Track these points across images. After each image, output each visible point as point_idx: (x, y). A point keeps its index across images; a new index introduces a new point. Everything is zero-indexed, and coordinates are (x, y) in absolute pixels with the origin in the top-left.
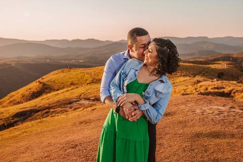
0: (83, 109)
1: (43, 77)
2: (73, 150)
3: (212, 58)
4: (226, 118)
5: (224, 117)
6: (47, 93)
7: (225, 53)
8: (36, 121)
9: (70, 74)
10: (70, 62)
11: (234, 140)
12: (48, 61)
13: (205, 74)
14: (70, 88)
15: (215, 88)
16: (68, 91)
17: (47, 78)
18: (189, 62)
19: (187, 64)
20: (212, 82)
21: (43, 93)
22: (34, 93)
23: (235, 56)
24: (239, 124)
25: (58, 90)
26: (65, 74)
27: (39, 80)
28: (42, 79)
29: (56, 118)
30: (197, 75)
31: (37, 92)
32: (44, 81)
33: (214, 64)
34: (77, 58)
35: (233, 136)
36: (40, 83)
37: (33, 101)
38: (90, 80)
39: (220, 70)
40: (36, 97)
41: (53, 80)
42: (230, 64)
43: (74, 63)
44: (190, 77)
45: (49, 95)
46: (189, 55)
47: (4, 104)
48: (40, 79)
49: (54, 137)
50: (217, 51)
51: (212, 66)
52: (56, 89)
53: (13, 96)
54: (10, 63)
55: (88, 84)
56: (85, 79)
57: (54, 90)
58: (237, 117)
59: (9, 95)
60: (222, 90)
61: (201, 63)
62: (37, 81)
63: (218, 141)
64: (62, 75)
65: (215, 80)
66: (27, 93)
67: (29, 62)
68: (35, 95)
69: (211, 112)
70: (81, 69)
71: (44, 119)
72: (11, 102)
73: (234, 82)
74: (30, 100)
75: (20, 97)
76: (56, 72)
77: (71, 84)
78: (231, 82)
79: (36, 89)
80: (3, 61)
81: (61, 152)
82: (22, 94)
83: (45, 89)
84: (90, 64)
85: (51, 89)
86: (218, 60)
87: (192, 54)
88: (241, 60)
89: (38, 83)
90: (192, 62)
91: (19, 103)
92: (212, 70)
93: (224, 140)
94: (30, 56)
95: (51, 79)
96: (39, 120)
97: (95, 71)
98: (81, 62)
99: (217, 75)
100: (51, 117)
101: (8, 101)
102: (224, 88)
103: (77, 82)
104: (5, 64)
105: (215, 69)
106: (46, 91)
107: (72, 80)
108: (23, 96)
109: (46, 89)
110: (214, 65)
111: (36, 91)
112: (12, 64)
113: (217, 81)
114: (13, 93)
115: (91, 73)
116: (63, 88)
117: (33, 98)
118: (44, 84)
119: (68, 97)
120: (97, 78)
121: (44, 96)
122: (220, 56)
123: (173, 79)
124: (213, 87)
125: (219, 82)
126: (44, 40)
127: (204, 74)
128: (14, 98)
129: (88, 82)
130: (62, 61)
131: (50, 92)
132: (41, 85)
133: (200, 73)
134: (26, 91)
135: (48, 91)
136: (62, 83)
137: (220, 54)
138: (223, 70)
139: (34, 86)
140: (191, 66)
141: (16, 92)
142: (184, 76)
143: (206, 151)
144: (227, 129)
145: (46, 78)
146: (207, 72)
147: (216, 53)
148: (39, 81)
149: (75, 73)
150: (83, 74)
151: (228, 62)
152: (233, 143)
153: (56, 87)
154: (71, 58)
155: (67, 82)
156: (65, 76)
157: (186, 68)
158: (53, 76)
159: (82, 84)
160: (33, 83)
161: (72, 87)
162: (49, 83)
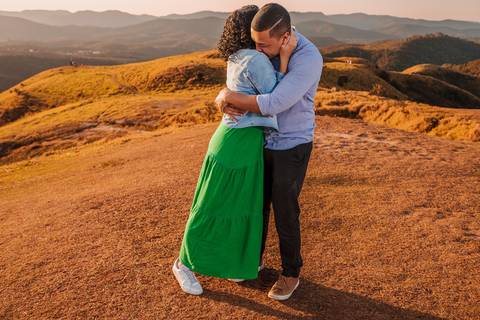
0: (106, 141)
1: (23, 83)
2: (96, 211)
3: (330, 52)
4: (354, 152)
5: (350, 150)
6: (33, 111)
7: (352, 42)
8: (19, 163)
9: (77, 77)
10: (75, 54)
11: (366, 188)
12: (31, 51)
14: (78, 104)
15: (333, 103)
16: (73, 108)
17: (33, 84)
20: (329, 92)
21: (26, 111)
22: (7, 112)
23: (367, 48)
24: (373, 162)
25: (53, 107)
26: (66, 77)
27: (15, 87)
28: (23, 85)
29: (56, 157)
31: (15, 110)
32: (27, 88)
33: (333, 61)
34: (88, 47)
35: (363, 181)
36: (19, 93)
37: (7, 126)
38: (115, 87)
39: (342, 72)
40: (13, 120)
41: (44, 87)
42: (359, 62)
43: (83, 57)
45: (39, 116)
48: (18, 86)
49: (57, 190)
50: (339, 39)
51: (330, 66)
52: (51, 105)
55: (110, 95)
56: (105, 87)
57: (47, 106)
58: (370, 150)
60: (344, 107)
62: (12, 89)
63: (340, 189)
64: (61, 78)
65: (334, 89)
68: (10, 116)
69: (329, 143)
70: (98, 67)
71: (34, 160)
73: (365, 93)
74: (1, 125)
76: (48, 72)
77: (80, 95)
78: (360, 93)
79: (12, 105)
81: (73, 216)
83: (29, 105)
84: (112, 59)
85: (40, 105)
86: (339, 54)
88: (377, 55)
89: (14, 94)
92: (329, 73)
93: (350, 189)
95: (40, 86)
96: (25, 162)
97: (123, 73)
98: (95, 55)
99: (336, 80)
100: (47, 155)
102: (347, 103)
103: (90, 92)
105: (334, 70)
106: (30, 107)
107: (80, 88)
109: (32, 105)
110: (333, 63)
111: (11, 108)
113: (338, 90)
115: (116, 75)
116: (64, 102)
117: (7, 122)
118: (27, 96)
119: (74, 119)
120: (127, 84)
121: (28, 118)
122: (342, 48)
124: (330, 101)
125: (340, 93)
126: (20, 10)
129: (111, 91)
130: (60, 53)
131: (38, 111)
132: (21, 96)
135: (34, 108)
136: (63, 94)
137: (343, 45)
138: (348, 71)
139: (7, 98)
143: (321, 206)
144: (354, 171)
145: (31, 83)
147: (337, 42)
148: (16, 90)
149: (85, 76)
150: (101, 78)
151: (355, 59)
152: (363, 192)
153: (50, 101)
154: (76, 46)
155: (71, 91)
156: (66, 81)
158: (42, 81)
159: (99, 96)
160: (4, 93)
161: (82, 101)
162: (35, 94)
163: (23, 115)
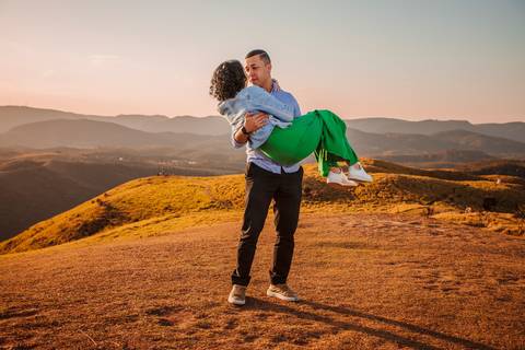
1: (108, 192)
3: (478, 169)
6: (113, 225)
7: (509, 157)
9: (166, 188)
10: (169, 164)
12: (121, 159)
13: (456, 199)
14: (163, 218)
16: (158, 222)
17: (115, 195)
18: (423, 173)
19: (419, 177)
20: (462, 213)
21: (106, 225)
22: (86, 225)
25: (137, 220)
26: (154, 188)
27: (99, 197)
28: (106, 195)
30: (438, 200)
31: (93, 223)
32: (110, 199)
33: (479, 179)
34: (183, 156)
36: (102, 204)
38: (207, 200)
39: (489, 193)
40: (90, 235)
41: (128, 198)
42: (513, 181)
43: (177, 167)
44: (420, 203)
45: (119, 229)
46: (426, 158)
47: (22, 246)
48: (101, 197)
50: (492, 154)
51: (473, 184)
52: (133, 218)
53: (42, 228)
54: (39, 161)
55: (201, 209)
56: (196, 200)
57: (130, 219)
59: (33, 227)
61: (449, 176)
62: (95, 199)
64: (149, 188)
65: (470, 209)
66: (71, 225)
67: (82, 161)
68: (89, 229)
70: (189, 178)
72: (35, 241)
73: (509, 216)
74: (77, 238)
75: (56, 232)
76: (136, 182)
77: (166, 208)
79: (92, 217)
80: (26, 156)
82: (60, 227)
83: (111, 217)
84: (210, 170)
85: (122, 218)
86: (491, 171)
87: (434, 157)
89: (96, 204)
90: (430, 174)
91: (52, 244)
92: (472, 193)
94: (84, 146)
95: (124, 197)
97: (218, 185)
98: (191, 166)
99: (481, 202)
101: (32, 239)
103: (178, 205)
104: (28, 163)
105: (478, 190)
106: (111, 220)
107: (168, 200)
108: (63, 231)
109: (113, 217)
110: (478, 182)
111: (91, 220)
112: (43, 163)
113: (473, 211)
114: (42, 224)
115: (210, 187)
116: (148, 216)
117: (84, 236)
118: (109, 207)
120: (221, 198)
121: (107, 231)
122: (495, 165)
123: (383, 207)
125: (476, 214)
126: (114, 115)
127: (452, 199)
128: (44, 233)
129: (202, 205)
131: (119, 224)
132: (103, 207)
133: (445, 196)
134: (71, 219)
135: (115, 221)
136: (147, 207)
137: (496, 161)
138: (498, 192)
139: (87, 209)
140: (424, 182)
141: (49, 221)
142: (409, 201)
145: (115, 193)
146: (459, 196)
147: (488, 157)
148: (98, 200)
149: (175, 187)
150: (193, 189)
153: (133, 214)
154: (170, 155)
155: (158, 204)
156: (154, 192)
157: (414, 186)
158: (128, 192)
159: (188, 210)
160: (86, 203)
161: (167, 215)
162: (118, 205)
163: (102, 228)
